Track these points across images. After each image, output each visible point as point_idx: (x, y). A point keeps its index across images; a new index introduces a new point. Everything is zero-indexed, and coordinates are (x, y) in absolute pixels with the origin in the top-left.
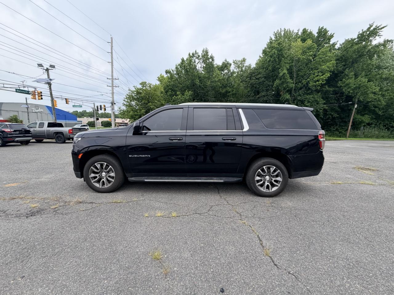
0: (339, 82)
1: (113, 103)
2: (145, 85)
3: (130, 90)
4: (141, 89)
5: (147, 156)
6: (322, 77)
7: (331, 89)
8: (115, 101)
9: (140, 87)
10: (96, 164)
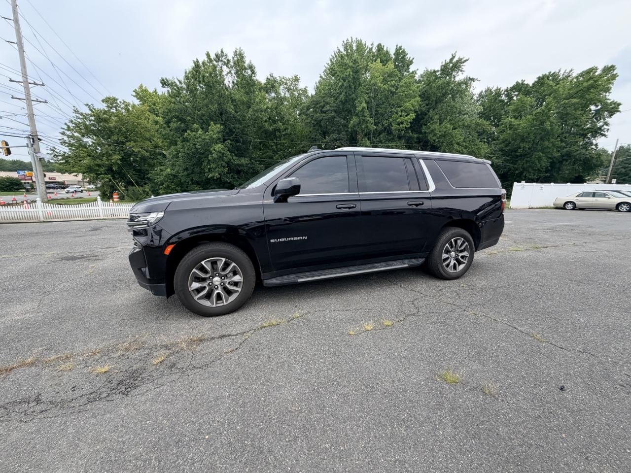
1: (34, 139)
2: (114, 105)
3: (76, 111)
4: (105, 112)
5: (301, 238)
6: (406, 118)
7: (415, 136)
8: (38, 134)
9: (103, 106)
10: (203, 263)
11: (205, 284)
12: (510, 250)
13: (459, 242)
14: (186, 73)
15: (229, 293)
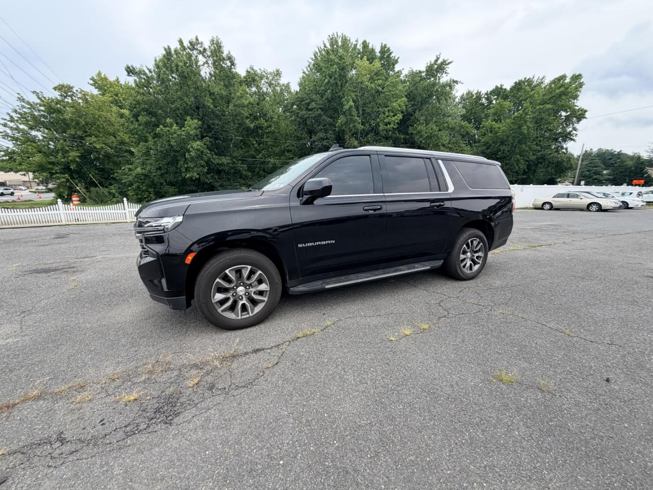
0: (411, 128)
5: (329, 242)
6: (393, 118)
10: (227, 271)
11: (229, 295)
12: (511, 249)
13: (475, 243)
14: (156, 61)
15: (254, 302)
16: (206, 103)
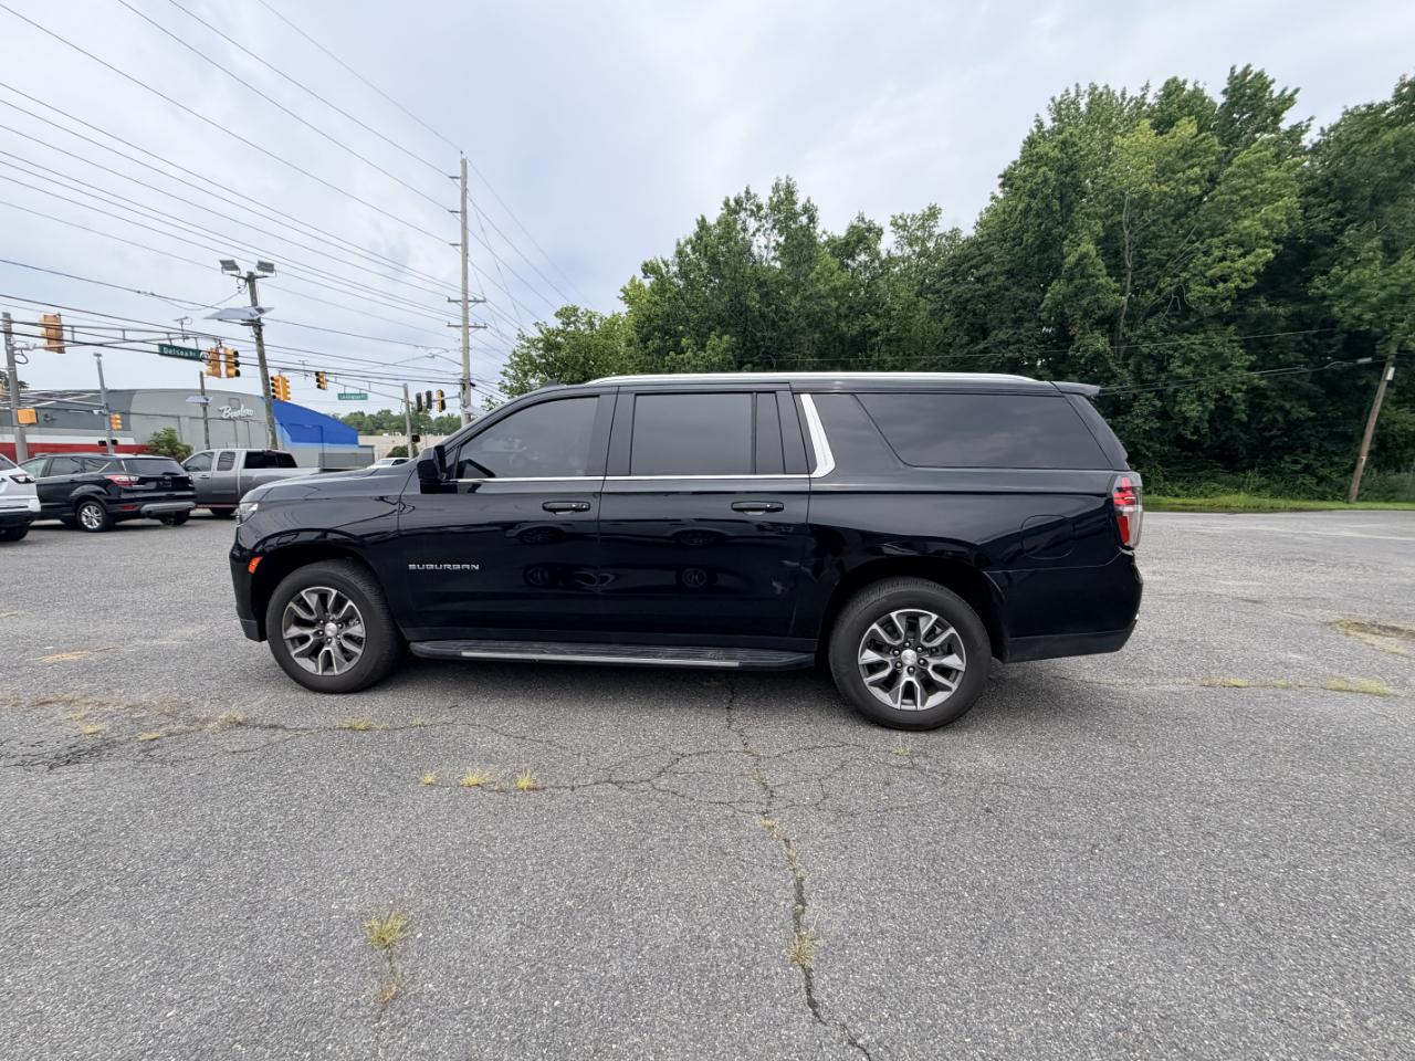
0: (1317, 281)
1: (466, 384)
2: (573, 319)
3: (522, 337)
4: (559, 332)
5: (468, 567)
6: (1240, 264)
8: (472, 376)
9: (555, 323)
10: (303, 593)
11: (309, 632)
15: (345, 655)
16: (748, 302)
